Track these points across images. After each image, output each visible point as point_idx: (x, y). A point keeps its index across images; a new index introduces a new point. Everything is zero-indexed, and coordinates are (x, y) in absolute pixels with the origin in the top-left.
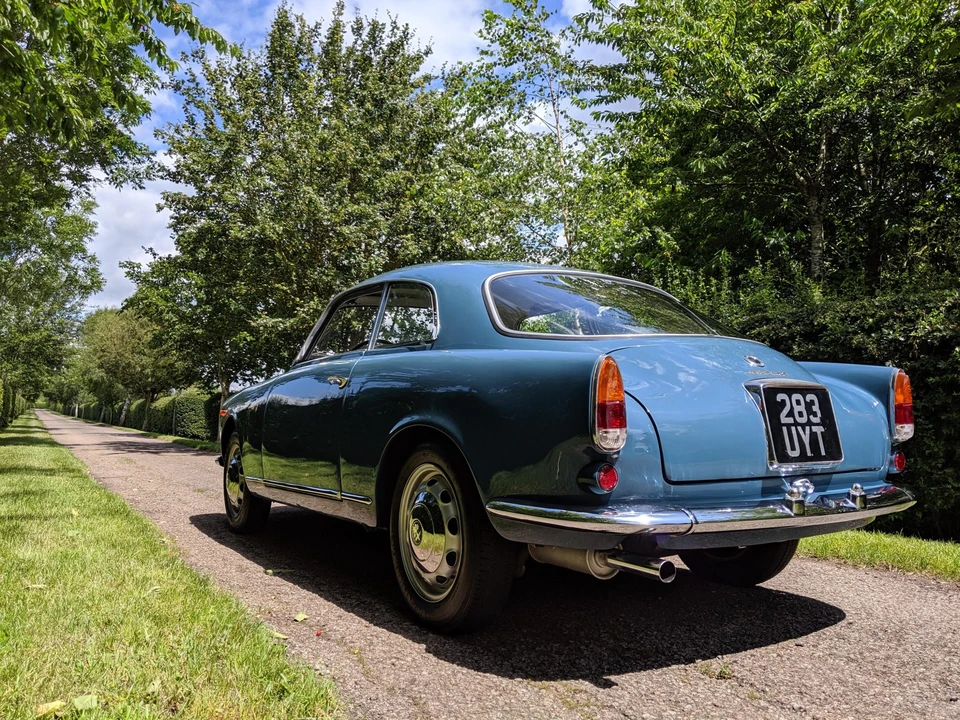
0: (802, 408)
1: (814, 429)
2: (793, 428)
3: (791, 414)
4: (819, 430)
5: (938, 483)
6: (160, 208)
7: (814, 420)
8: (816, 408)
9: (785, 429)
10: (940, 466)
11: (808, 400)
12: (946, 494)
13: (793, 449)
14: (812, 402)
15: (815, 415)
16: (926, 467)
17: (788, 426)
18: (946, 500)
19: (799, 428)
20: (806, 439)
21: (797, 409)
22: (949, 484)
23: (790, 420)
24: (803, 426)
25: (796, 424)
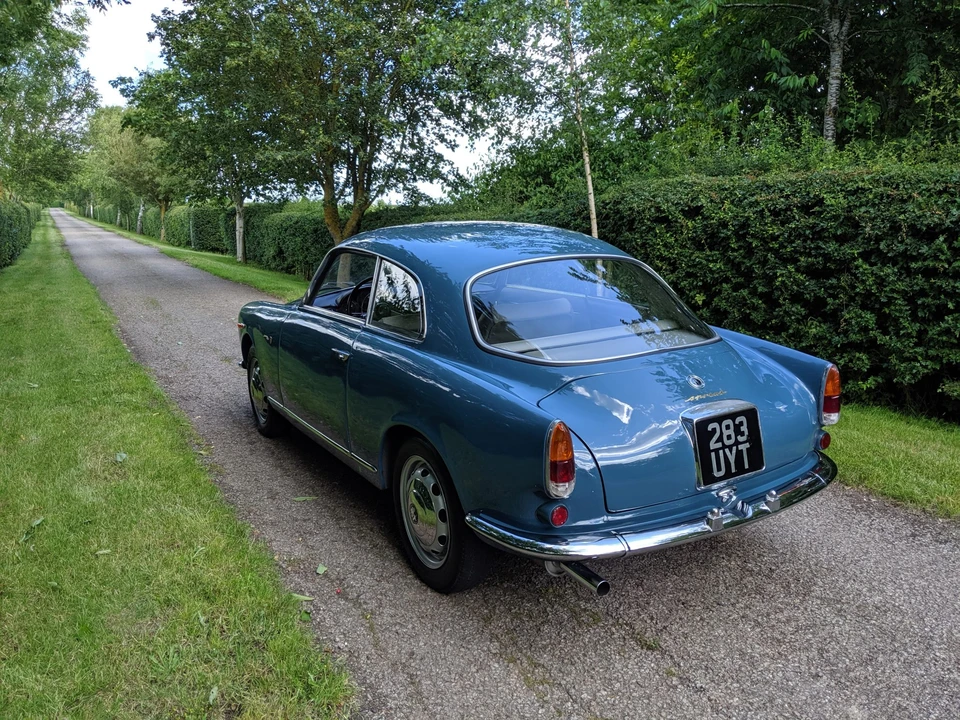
0: (731, 432)
1: (740, 447)
2: (721, 452)
3: (720, 439)
4: (743, 447)
5: (908, 360)
6: (151, 37)
7: (740, 439)
8: (744, 428)
9: (713, 454)
10: (911, 345)
11: (737, 422)
12: (914, 371)
13: (719, 469)
14: (741, 423)
15: (742, 434)
16: (899, 345)
17: (716, 451)
18: (914, 376)
19: (727, 450)
20: (732, 459)
21: (726, 433)
22: (919, 362)
23: (720, 445)
24: (730, 448)
25: (724, 447)
